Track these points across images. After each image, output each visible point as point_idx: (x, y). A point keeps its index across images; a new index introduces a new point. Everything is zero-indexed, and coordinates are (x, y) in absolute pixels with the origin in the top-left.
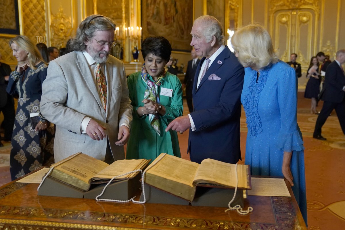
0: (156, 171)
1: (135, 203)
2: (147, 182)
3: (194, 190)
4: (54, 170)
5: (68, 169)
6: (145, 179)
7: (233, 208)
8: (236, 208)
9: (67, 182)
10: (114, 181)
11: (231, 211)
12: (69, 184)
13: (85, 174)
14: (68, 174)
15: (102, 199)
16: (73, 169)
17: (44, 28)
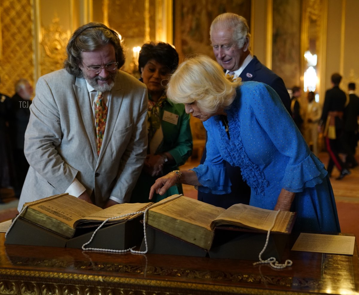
0: (164, 210)
1: (134, 254)
2: (150, 223)
3: (212, 234)
4: (28, 210)
5: (48, 210)
6: (147, 219)
7: (266, 262)
8: (269, 262)
9: (45, 226)
10: (107, 224)
11: (263, 265)
12: (47, 228)
13: (70, 217)
14: (47, 215)
15: (90, 249)
16: (54, 210)
17: (30, 46)
